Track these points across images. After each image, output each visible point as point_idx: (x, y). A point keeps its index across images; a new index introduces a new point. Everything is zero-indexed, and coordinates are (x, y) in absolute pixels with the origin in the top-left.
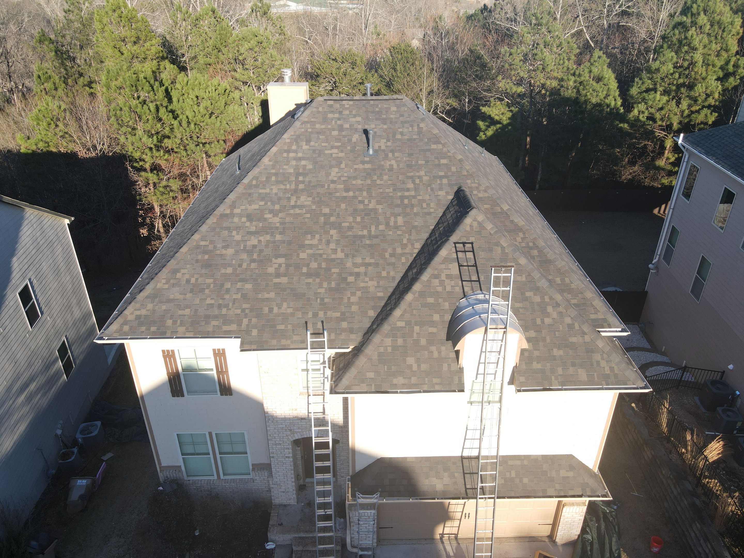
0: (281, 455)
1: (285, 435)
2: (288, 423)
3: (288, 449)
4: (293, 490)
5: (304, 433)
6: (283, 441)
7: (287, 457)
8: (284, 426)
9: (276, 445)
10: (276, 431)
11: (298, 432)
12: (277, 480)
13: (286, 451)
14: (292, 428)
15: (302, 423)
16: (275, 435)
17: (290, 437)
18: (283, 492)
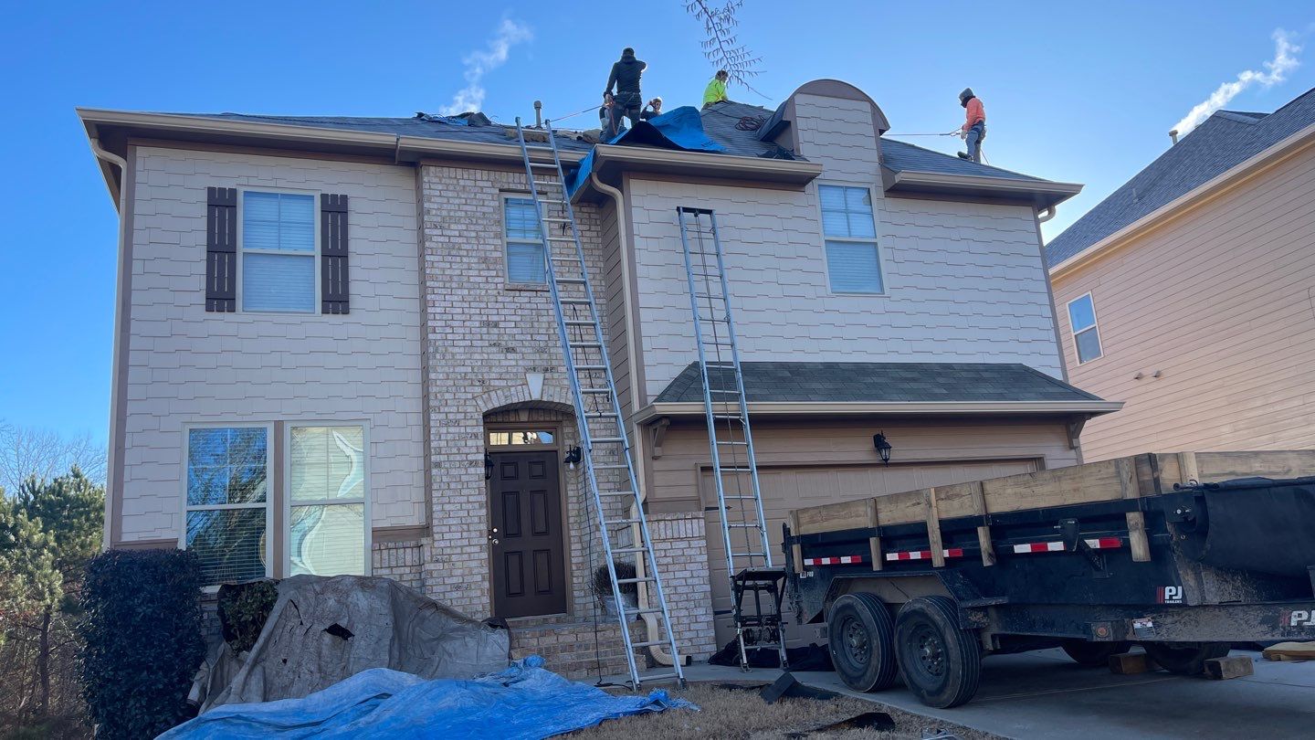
0: (458, 458)
1: (470, 396)
2: (477, 360)
3: (476, 436)
4: (483, 579)
5: (513, 389)
6: (465, 413)
7: (471, 462)
8: (470, 369)
9: (447, 425)
10: (450, 383)
11: (500, 388)
12: (442, 544)
13: (469, 443)
14: (486, 376)
15: (507, 363)
16: (447, 396)
17: (480, 402)
18: (458, 587)
